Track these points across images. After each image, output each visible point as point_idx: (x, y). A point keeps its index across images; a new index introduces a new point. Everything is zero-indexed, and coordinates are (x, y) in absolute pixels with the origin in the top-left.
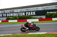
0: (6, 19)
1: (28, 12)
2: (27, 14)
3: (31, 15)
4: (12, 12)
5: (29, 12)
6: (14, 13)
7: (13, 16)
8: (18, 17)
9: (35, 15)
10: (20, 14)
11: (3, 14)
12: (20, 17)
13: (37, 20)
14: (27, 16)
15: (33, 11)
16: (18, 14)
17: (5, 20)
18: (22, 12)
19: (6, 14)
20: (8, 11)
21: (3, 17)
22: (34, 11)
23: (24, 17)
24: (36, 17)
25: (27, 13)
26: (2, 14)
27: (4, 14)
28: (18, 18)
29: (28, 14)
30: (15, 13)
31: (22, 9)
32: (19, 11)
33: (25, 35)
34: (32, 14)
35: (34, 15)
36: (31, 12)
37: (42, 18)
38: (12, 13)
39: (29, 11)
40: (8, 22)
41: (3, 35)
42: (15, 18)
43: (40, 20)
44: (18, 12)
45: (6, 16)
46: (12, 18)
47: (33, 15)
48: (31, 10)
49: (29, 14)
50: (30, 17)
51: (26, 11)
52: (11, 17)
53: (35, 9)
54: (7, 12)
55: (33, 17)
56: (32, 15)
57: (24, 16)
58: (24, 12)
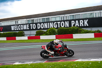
0: (35, 33)
1: (75, 20)
2: (72, 24)
3: (80, 27)
4: (46, 21)
5: (77, 21)
6: (49, 22)
7: (48, 29)
8: (56, 30)
9: (87, 25)
10: (60, 24)
11: (31, 25)
12: (61, 30)
13: (92, 36)
14: (73, 29)
15: (83, 19)
16: (57, 24)
17: (34, 36)
18: (64, 21)
19: (36, 24)
20: (40, 19)
21: (30, 30)
22: (86, 19)
23: (68, 30)
24: (89, 29)
25: (72, 21)
26: (29, 24)
27: (33, 24)
28: (58, 31)
29: (74, 25)
30: (51, 22)
31: (63, 15)
32: (58, 18)
33: (70, 63)
34: (81, 24)
35: (86, 27)
36: (81, 21)
37: (100, 32)
38: (46, 23)
39: (76, 18)
40: (39, 38)
41: (31, 62)
42: (51, 32)
43: (96, 36)
44: (57, 21)
45: (36, 29)
46: (47, 31)
47: (84, 27)
48: (81, 18)
49: (77, 24)
50: (78, 31)
51: (71, 19)
52: (45, 31)
53: (88, 15)
54: (38, 22)
55: (84, 30)
56: (82, 27)
57: (67, 27)
58: (67, 21)
